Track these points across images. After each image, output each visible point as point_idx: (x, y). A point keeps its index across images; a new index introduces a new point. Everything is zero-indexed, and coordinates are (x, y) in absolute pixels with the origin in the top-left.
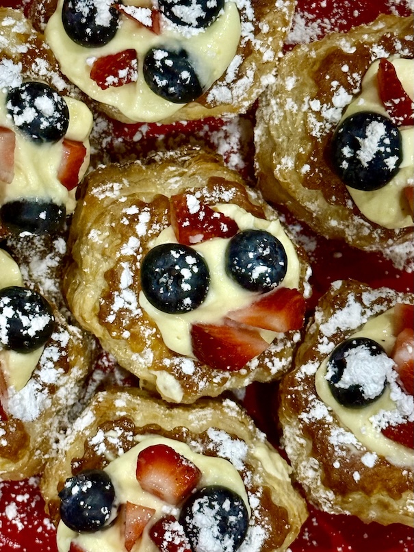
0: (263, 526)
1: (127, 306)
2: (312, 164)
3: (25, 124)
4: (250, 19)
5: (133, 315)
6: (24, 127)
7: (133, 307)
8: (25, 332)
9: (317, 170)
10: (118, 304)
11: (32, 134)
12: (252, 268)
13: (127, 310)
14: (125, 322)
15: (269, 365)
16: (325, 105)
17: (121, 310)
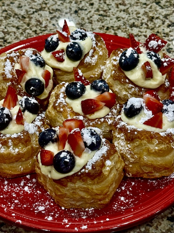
0: (107, 146)
1: (62, 101)
2: (115, 70)
3: (33, 59)
4: (94, 40)
5: (64, 104)
6: (32, 60)
7: (64, 102)
8: (30, 102)
9: (116, 72)
10: (59, 101)
11: (34, 61)
12: (98, 83)
13: (62, 103)
14: (61, 106)
15: (107, 121)
16: (117, 57)
17: (60, 103)
